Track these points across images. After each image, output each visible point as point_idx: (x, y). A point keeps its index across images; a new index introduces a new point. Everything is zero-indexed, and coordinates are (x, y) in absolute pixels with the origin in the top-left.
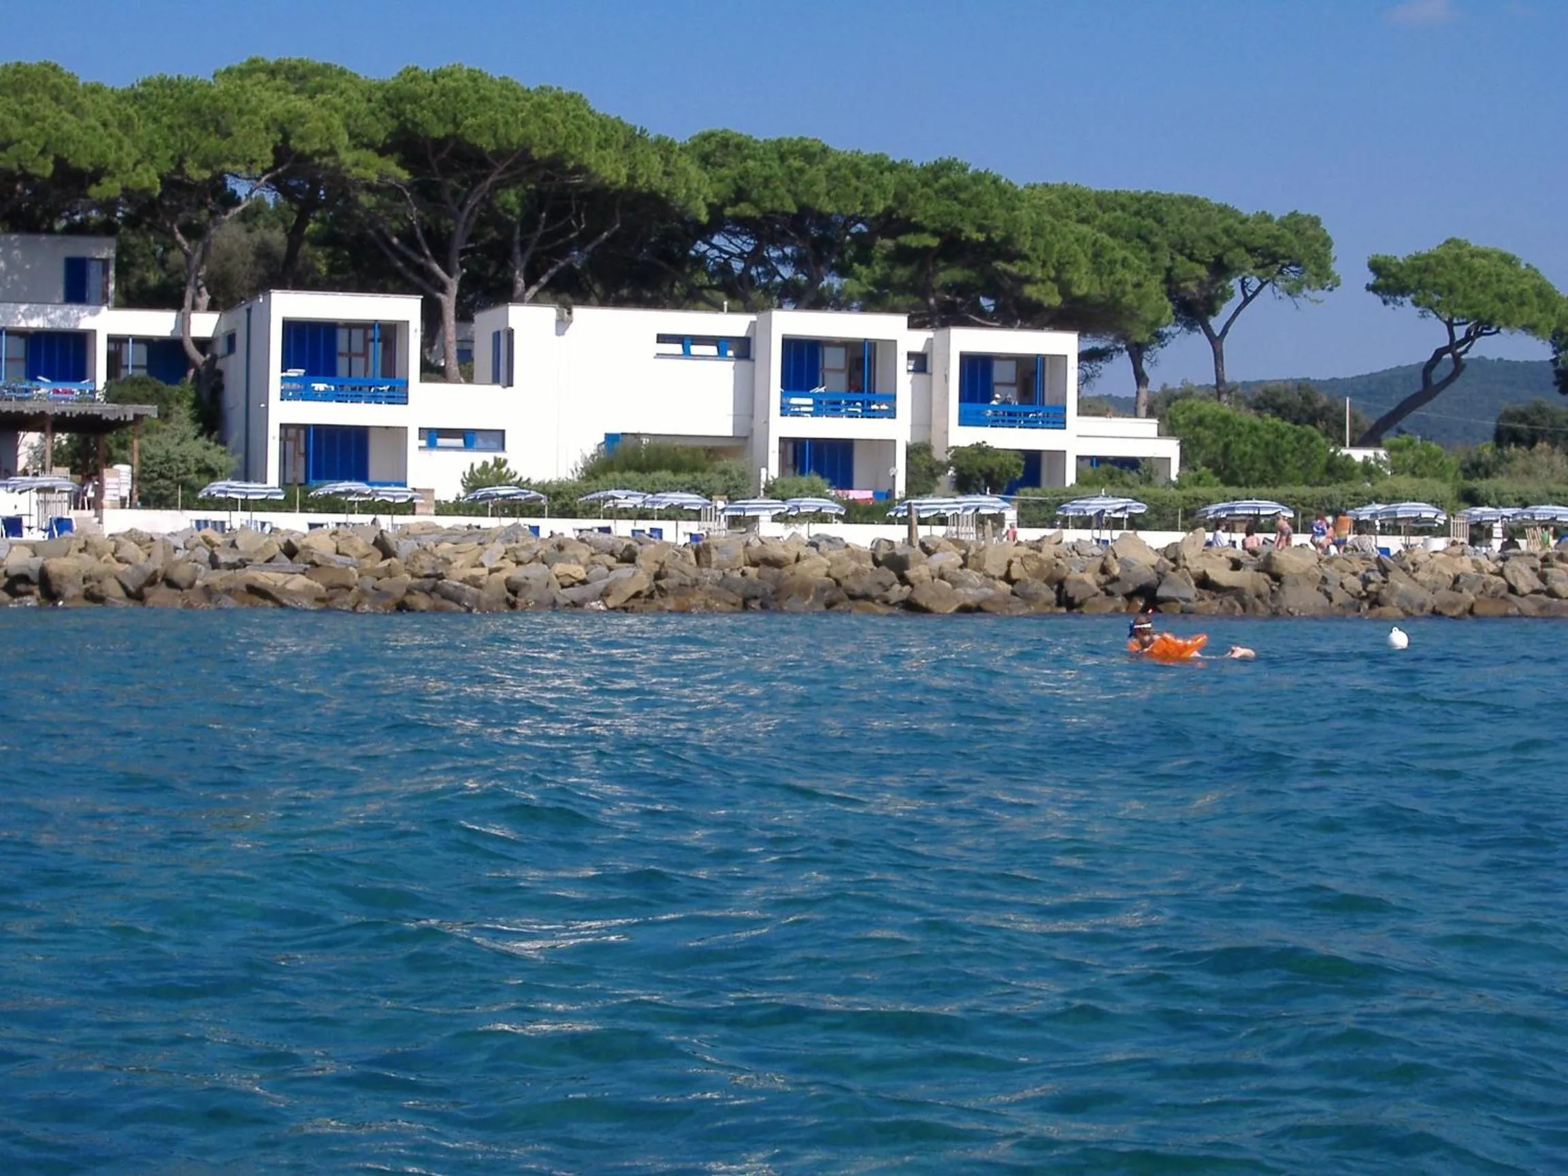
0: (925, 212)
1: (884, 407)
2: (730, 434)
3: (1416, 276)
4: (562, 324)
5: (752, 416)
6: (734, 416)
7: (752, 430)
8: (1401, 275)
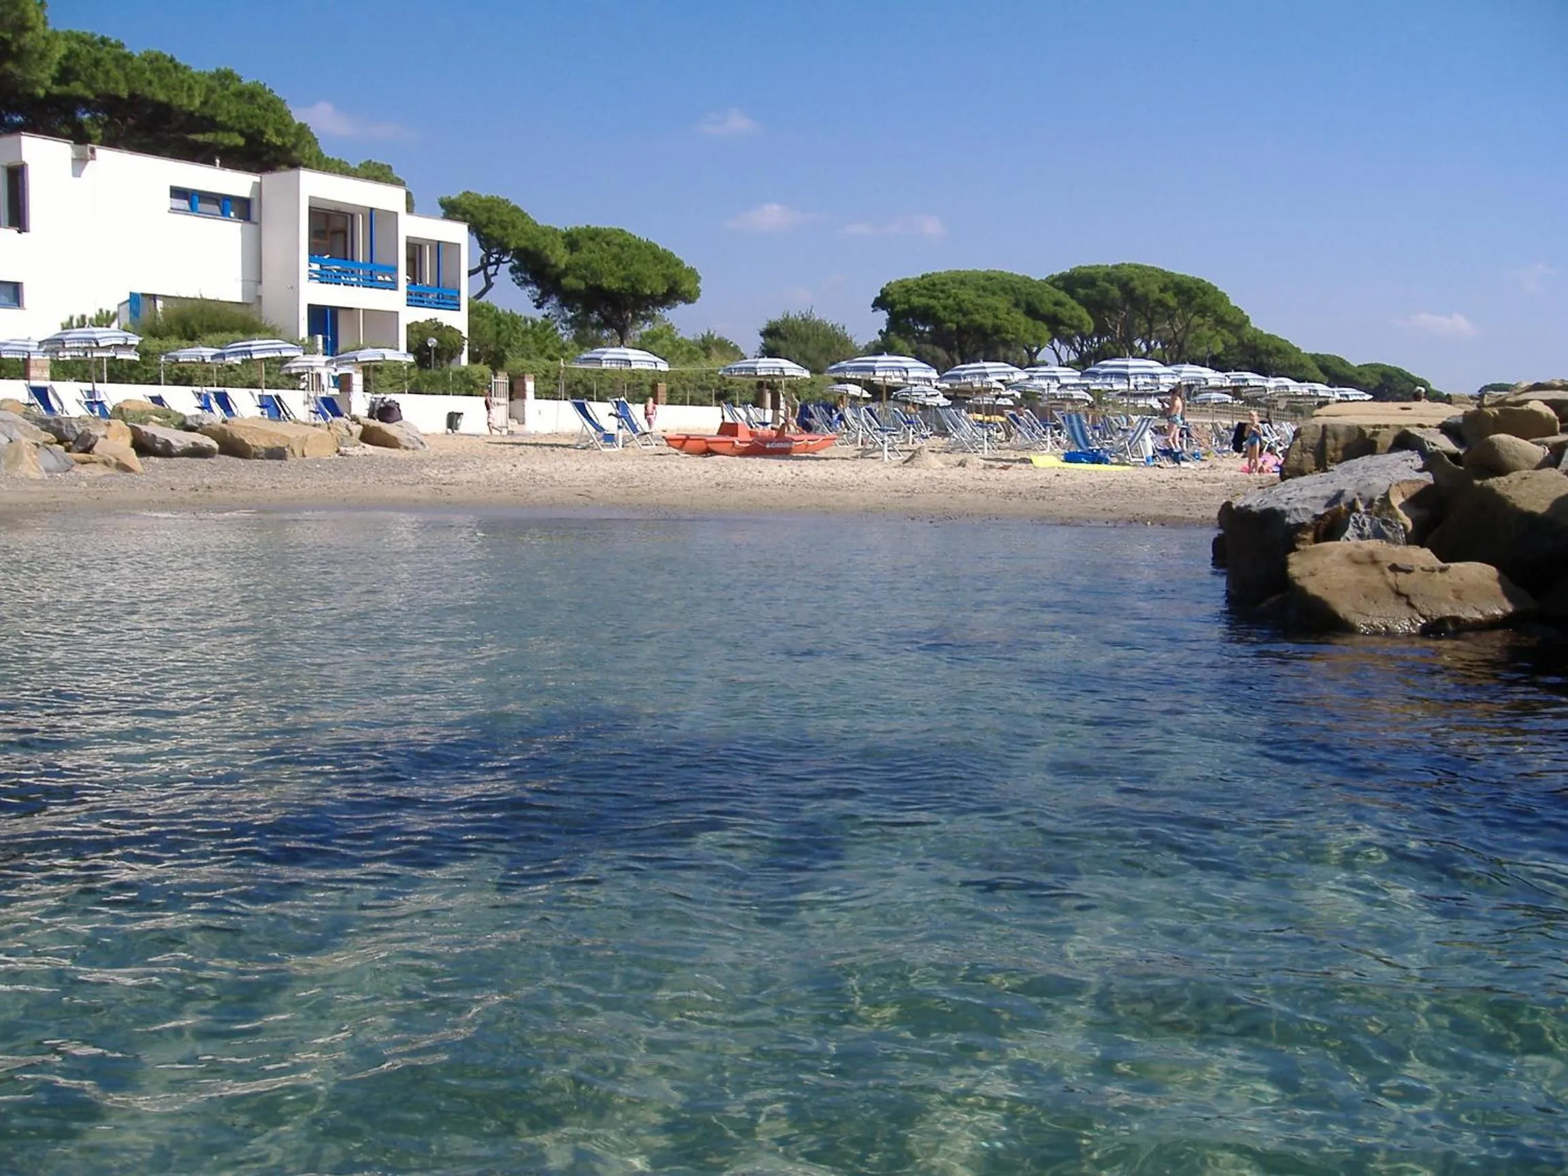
0: (229, 112)
1: (388, 279)
2: (240, 300)
3: (486, 215)
4: (80, 162)
5: (260, 282)
6: (243, 281)
7: (260, 298)
8: (476, 213)
